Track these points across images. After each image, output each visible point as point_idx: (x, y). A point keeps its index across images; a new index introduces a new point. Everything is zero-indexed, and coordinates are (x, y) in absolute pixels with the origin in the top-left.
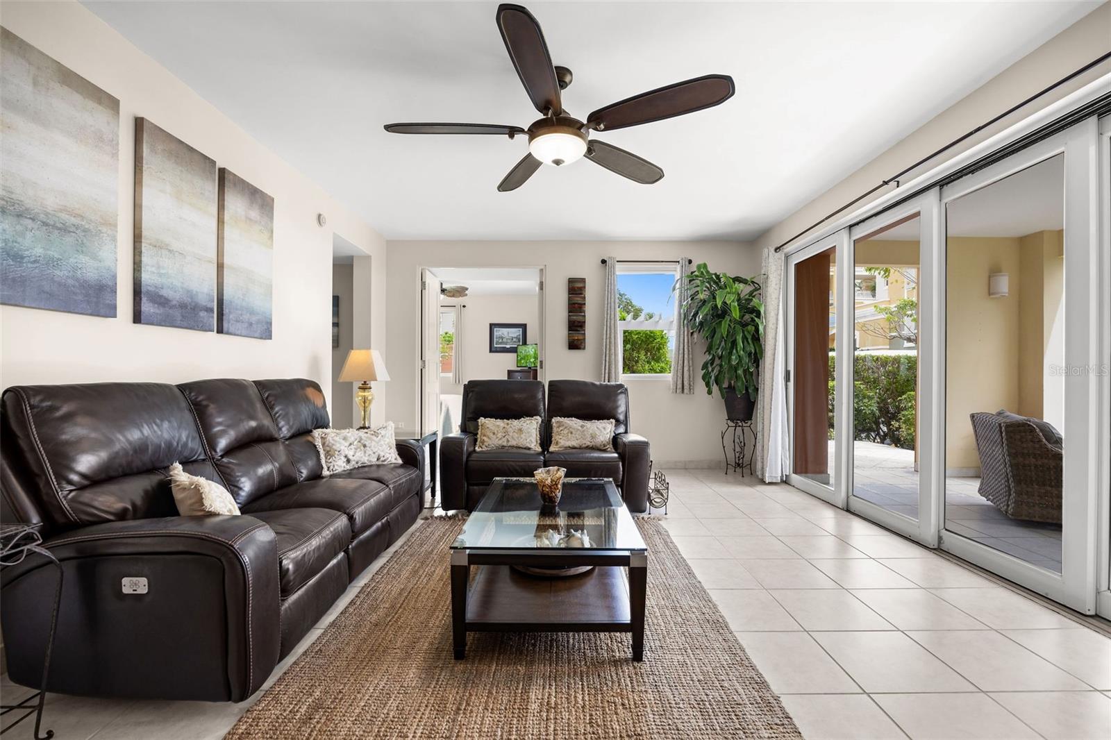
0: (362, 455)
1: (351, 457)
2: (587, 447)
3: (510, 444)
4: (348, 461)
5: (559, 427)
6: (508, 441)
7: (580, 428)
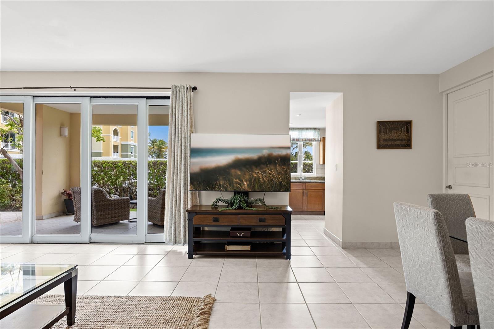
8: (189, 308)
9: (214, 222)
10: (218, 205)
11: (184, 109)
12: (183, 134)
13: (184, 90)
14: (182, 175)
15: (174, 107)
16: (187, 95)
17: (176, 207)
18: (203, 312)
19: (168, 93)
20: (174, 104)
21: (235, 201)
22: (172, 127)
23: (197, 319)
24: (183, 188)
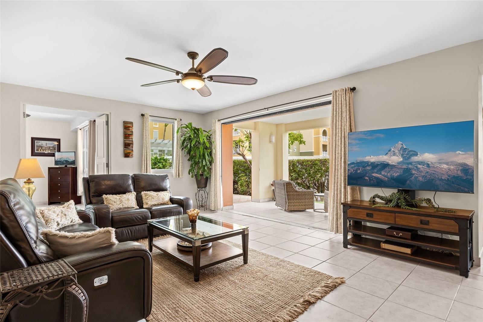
0: (65, 220)
1: (59, 222)
2: (161, 204)
3: (124, 207)
4: (58, 224)
5: (146, 196)
6: (123, 205)
7: (156, 195)
8: (319, 280)
9: (368, 217)
10: (375, 202)
11: (343, 111)
12: (343, 133)
13: (343, 93)
14: (342, 171)
15: (334, 110)
16: (346, 97)
17: (337, 200)
18: (326, 286)
19: (330, 98)
20: (335, 107)
21: (393, 198)
22: (333, 129)
23: (320, 288)
24: (343, 183)
